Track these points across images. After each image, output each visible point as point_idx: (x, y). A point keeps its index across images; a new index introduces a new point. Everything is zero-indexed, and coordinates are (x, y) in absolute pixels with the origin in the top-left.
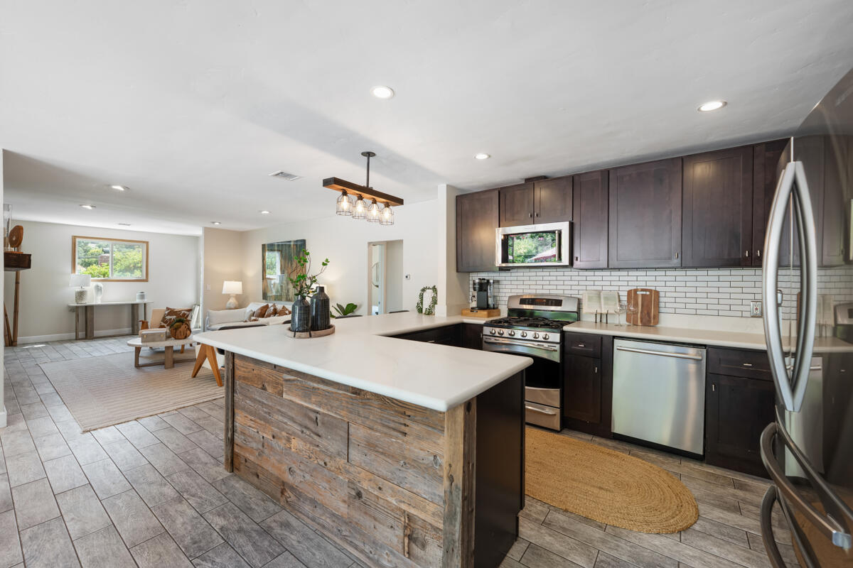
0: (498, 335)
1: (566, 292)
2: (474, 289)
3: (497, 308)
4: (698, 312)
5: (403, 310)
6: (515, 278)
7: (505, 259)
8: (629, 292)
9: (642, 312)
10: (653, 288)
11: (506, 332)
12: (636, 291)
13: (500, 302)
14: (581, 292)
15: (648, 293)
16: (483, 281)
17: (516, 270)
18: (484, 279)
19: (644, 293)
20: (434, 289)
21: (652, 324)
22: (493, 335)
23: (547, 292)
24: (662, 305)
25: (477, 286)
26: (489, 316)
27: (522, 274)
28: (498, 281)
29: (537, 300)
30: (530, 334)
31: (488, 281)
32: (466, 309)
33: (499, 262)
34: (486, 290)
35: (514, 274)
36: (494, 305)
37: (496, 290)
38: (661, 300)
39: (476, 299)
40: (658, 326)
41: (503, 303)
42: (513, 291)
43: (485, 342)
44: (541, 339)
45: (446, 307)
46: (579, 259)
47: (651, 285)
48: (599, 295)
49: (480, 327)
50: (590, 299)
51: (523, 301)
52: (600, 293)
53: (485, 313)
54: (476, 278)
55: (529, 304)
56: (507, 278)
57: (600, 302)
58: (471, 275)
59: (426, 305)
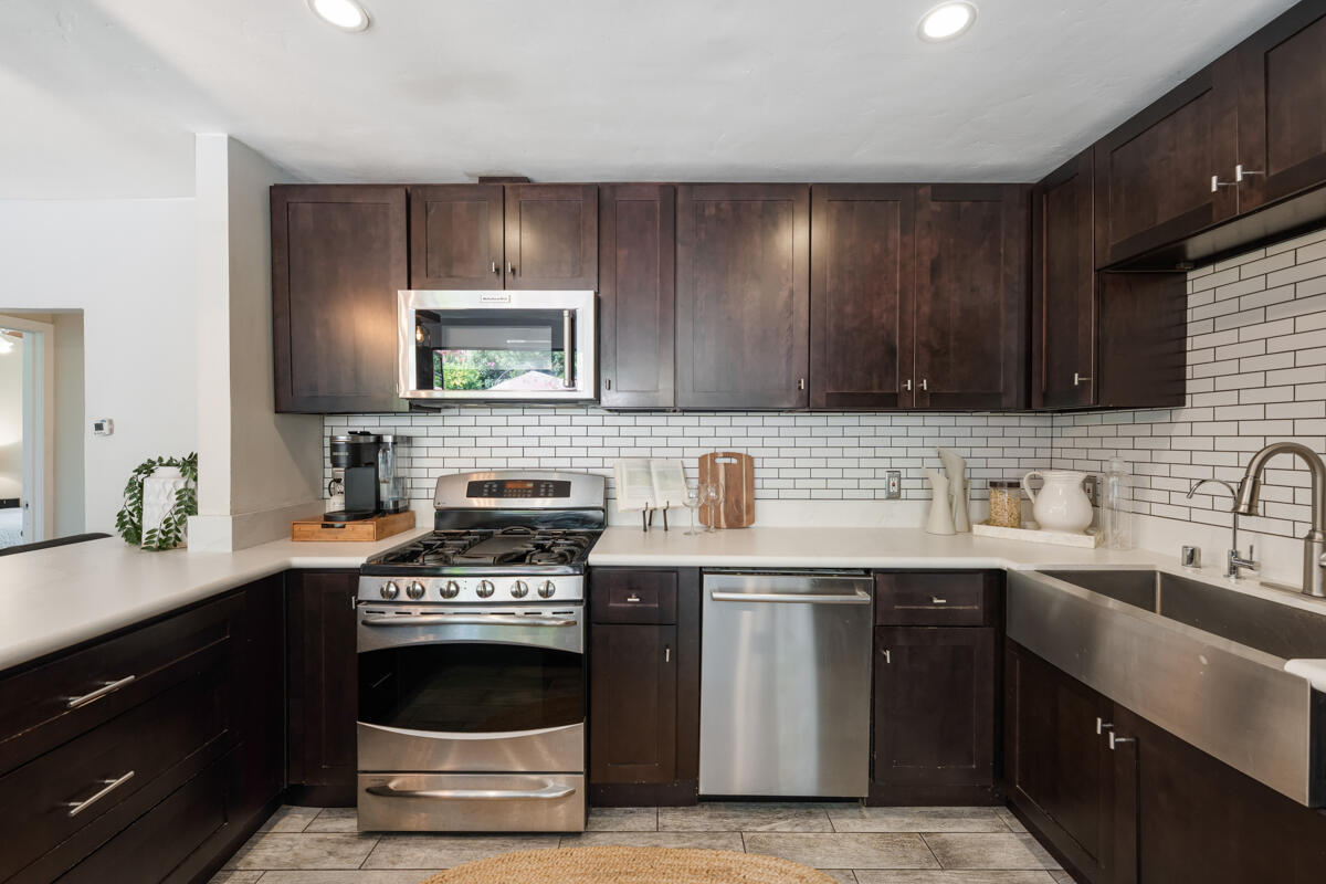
0: (407, 599)
1: (576, 462)
2: (335, 463)
3: (406, 509)
4: (815, 494)
5: (88, 531)
6: (455, 431)
7: (425, 380)
8: (702, 459)
9: (726, 501)
10: (743, 451)
11: (432, 587)
12: (714, 456)
13: (415, 494)
14: (608, 463)
15: (734, 461)
16: (362, 440)
17: (455, 411)
18: (368, 434)
19: (727, 460)
20: (190, 465)
21: (745, 525)
22: (390, 599)
23: (534, 463)
24: (758, 483)
25: (343, 454)
26: (380, 535)
27: (471, 421)
28: (409, 439)
29: (509, 486)
30: (503, 588)
31: (379, 439)
32: (311, 521)
33: (408, 386)
34: (374, 464)
35: (453, 420)
36: (396, 503)
37: (401, 463)
38: (758, 473)
39: (341, 488)
40: (754, 525)
41: (424, 494)
42: (448, 463)
43: (365, 623)
44: (532, 595)
45: (229, 519)
46: (613, 385)
47: (740, 445)
48: (648, 467)
49: (351, 576)
50: (632, 477)
51: (476, 489)
52: (649, 462)
53: (369, 527)
54: (341, 430)
55: (491, 495)
56: (432, 431)
57: (651, 484)
58: (329, 421)
59: (152, 520)
